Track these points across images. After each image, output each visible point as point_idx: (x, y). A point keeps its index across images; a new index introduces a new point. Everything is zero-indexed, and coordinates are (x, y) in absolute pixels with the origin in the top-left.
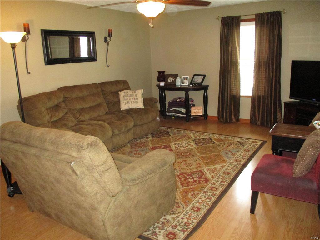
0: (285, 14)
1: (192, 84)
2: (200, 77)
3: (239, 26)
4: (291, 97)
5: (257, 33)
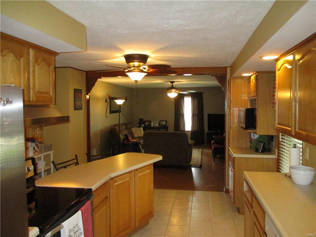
1: (161, 126)
2: (164, 122)
4: (208, 130)
5: (192, 101)
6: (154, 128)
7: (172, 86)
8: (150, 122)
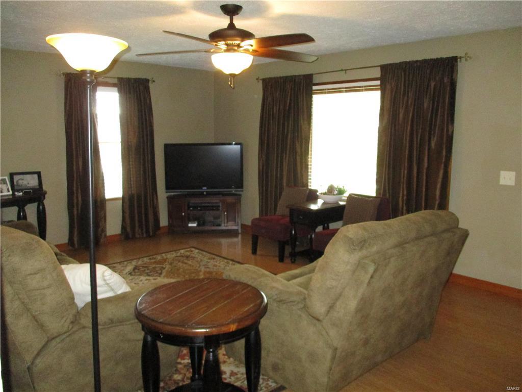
0: (154, 83)
1: (22, 192)
4: (167, 191)
7: (231, 26)
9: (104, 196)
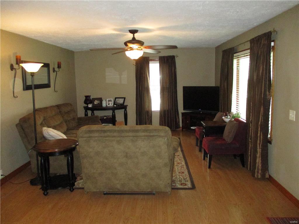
0: (177, 57)
1: (116, 105)
2: (121, 99)
3: (149, 64)
4: (184, 109)
5: (161, 69)
6: (106, 109)
7: (134, 38)
8: (101, 100)
9: (151, 110)
